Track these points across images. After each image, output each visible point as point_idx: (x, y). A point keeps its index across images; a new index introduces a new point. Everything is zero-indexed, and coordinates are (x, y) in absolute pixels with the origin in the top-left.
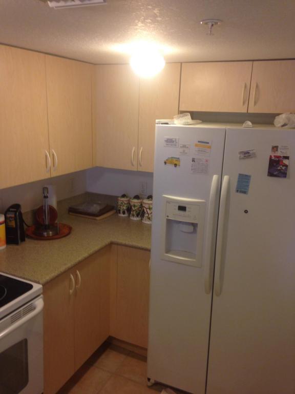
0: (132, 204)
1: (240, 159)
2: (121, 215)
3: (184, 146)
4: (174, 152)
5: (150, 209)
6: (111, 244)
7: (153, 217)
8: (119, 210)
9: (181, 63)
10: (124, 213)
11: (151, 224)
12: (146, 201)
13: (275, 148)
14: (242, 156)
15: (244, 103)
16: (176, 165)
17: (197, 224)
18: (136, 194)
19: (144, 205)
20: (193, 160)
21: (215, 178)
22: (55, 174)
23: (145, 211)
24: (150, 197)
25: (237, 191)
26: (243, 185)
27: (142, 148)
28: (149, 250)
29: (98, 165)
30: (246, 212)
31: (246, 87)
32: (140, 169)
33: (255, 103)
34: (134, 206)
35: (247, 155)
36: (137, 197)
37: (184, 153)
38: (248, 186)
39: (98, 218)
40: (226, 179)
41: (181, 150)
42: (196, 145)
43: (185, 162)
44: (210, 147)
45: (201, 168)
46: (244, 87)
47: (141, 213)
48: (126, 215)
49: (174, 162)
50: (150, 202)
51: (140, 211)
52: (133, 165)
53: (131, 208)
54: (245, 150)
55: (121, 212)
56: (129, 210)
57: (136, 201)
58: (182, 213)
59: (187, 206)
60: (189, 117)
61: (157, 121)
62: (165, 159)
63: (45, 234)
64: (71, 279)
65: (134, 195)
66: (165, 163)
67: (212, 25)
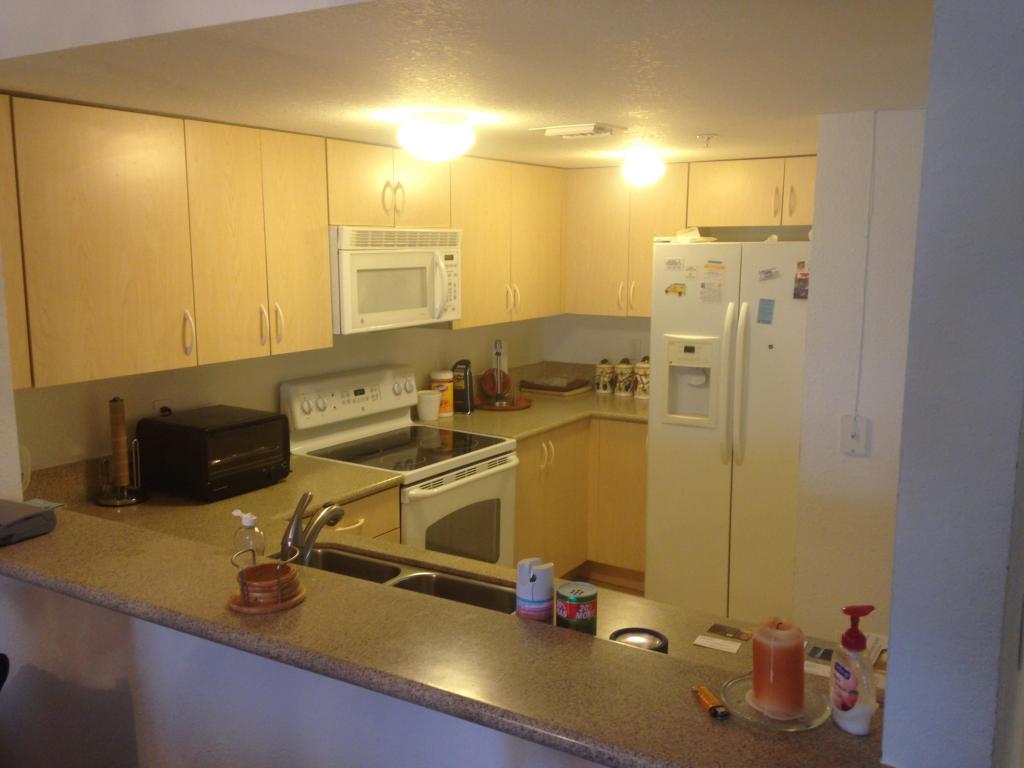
0: (618, 371)
1: (761, 280)
2: (601, 391)
3: (691, 269)
4: (677, 277)
5: (646, 375)
6: (590, 418)
7: (651, 389)
8: (598, 384)
9: (689, 163)
10: (605, 388)
11: (648, 400)
12: (640, 365)
13: (801, 265)
14: (763, 276)
15: (776, 213)
16: (680, 294)
17: (709, 370)
18: (624, 357)
19: (636, 371)
20: (703, 286)
21: (731, 306)
22: (515, 318)
23: (639, 379)
24: (646, 359)
25: (759, 321)
26: (766, 313)
27: (634, 282)
28: (645, 422)
29: (567, 311)
30: (771, 347)
31: (777, 191)
32: (632, 314)
33: (791, 212)
34: (622, 374)
35: (768, 275)
36: (625, 361)
37: (690, 277)
38: (771, 314)
39: (567, 394)
40: (744, 306)
41: (687, 273)
42: (706, 266)
43: (693, 289)
44: (723, 268)
45: (712, 295)
46: (774, 191)
47: (632, 385)
48: (608, 391)
49: (678, 290)
50: (646, 365)
51: (630, 382)
52: (620, 308)
53: (616, 377)
54: (767, 268)
55: (601, 386)
56: (613, 382)
57: (624, 366)
58: (689, 355)
59: (696, 346)
60: (697, 232)
61: (656, 239)
62: (665, 287)
63: (497, 404)
64: (542, 448)
65: (621, 359)
66: (667, 292)
67: (709, 138)
